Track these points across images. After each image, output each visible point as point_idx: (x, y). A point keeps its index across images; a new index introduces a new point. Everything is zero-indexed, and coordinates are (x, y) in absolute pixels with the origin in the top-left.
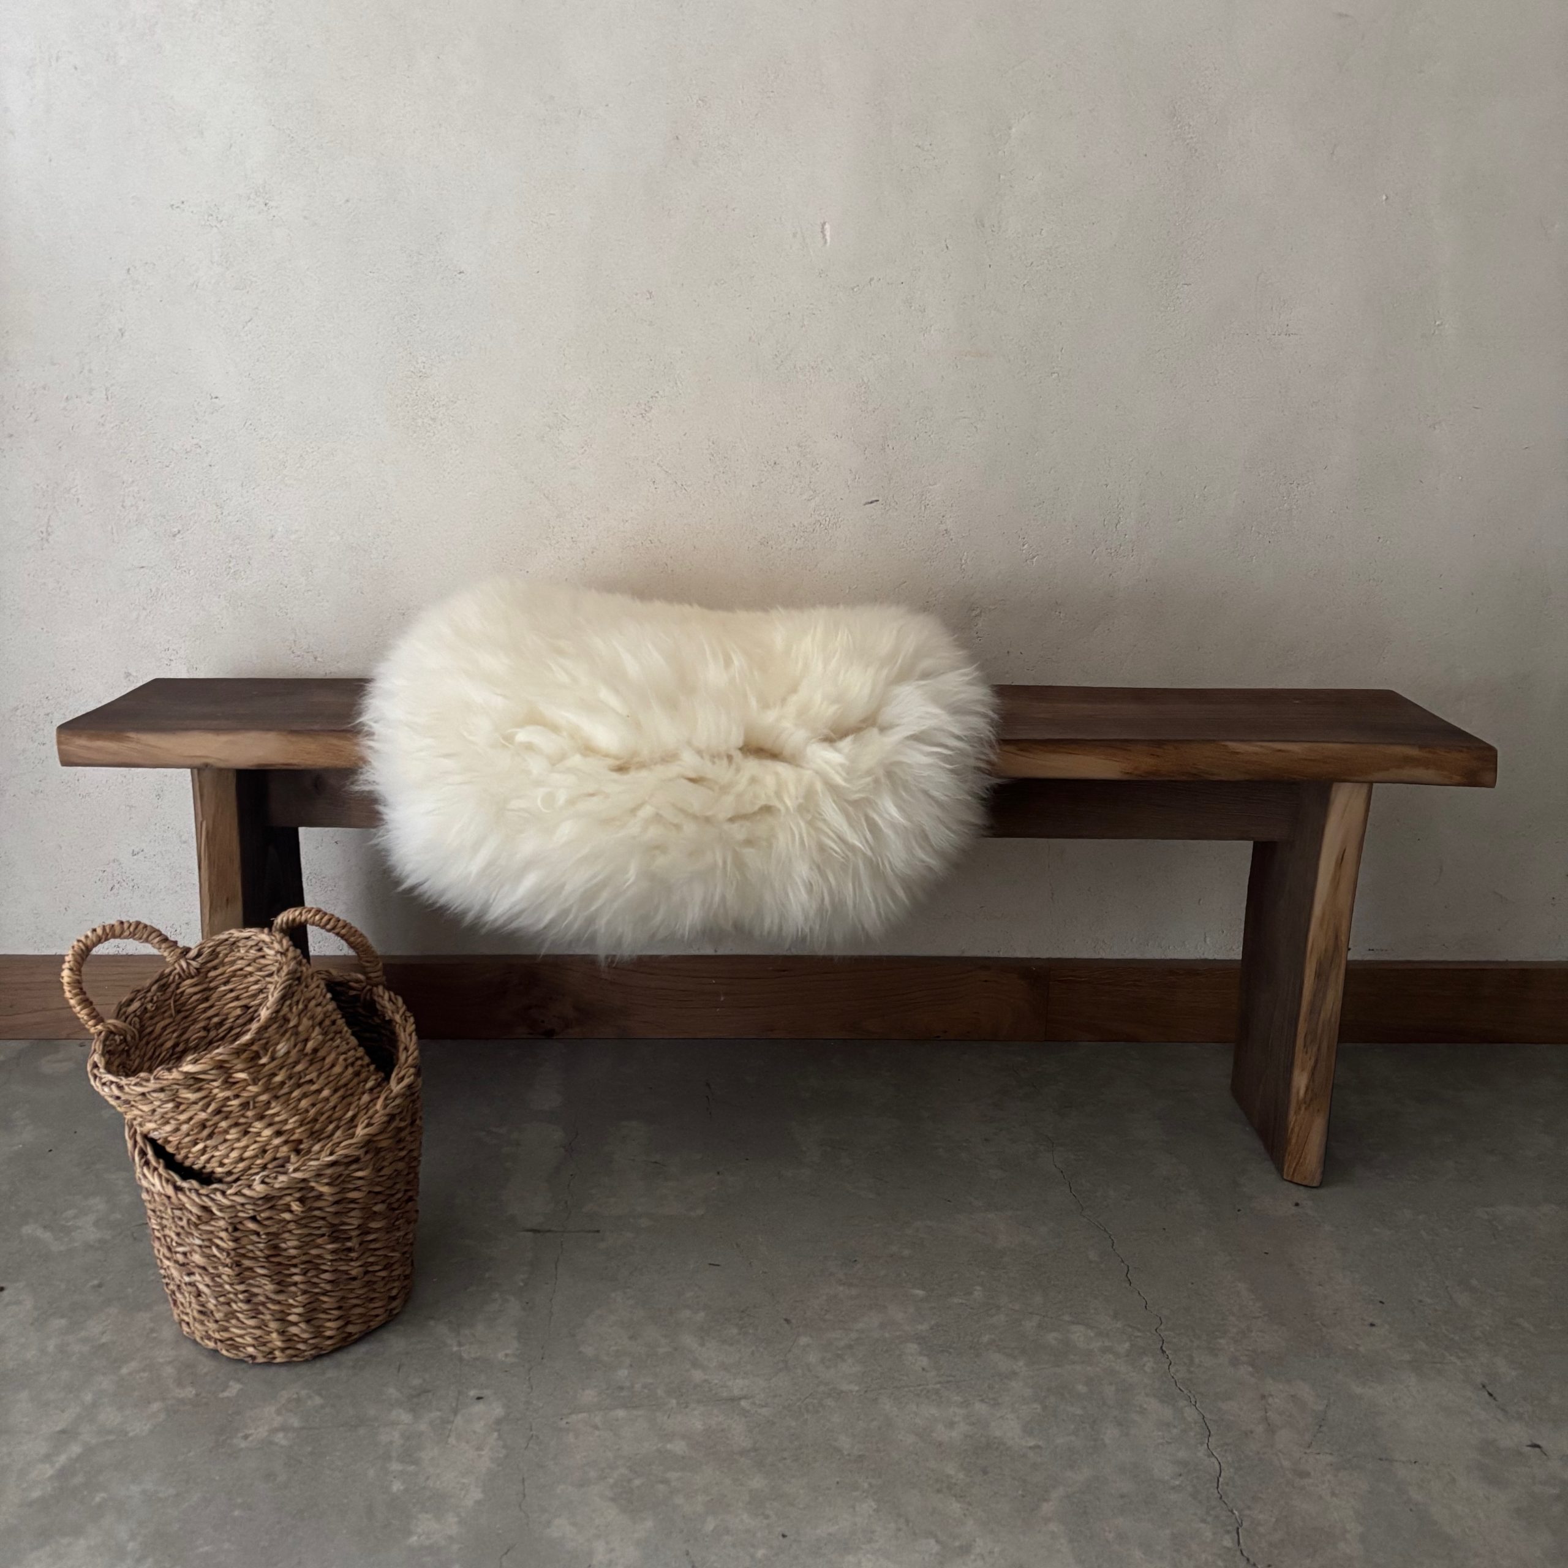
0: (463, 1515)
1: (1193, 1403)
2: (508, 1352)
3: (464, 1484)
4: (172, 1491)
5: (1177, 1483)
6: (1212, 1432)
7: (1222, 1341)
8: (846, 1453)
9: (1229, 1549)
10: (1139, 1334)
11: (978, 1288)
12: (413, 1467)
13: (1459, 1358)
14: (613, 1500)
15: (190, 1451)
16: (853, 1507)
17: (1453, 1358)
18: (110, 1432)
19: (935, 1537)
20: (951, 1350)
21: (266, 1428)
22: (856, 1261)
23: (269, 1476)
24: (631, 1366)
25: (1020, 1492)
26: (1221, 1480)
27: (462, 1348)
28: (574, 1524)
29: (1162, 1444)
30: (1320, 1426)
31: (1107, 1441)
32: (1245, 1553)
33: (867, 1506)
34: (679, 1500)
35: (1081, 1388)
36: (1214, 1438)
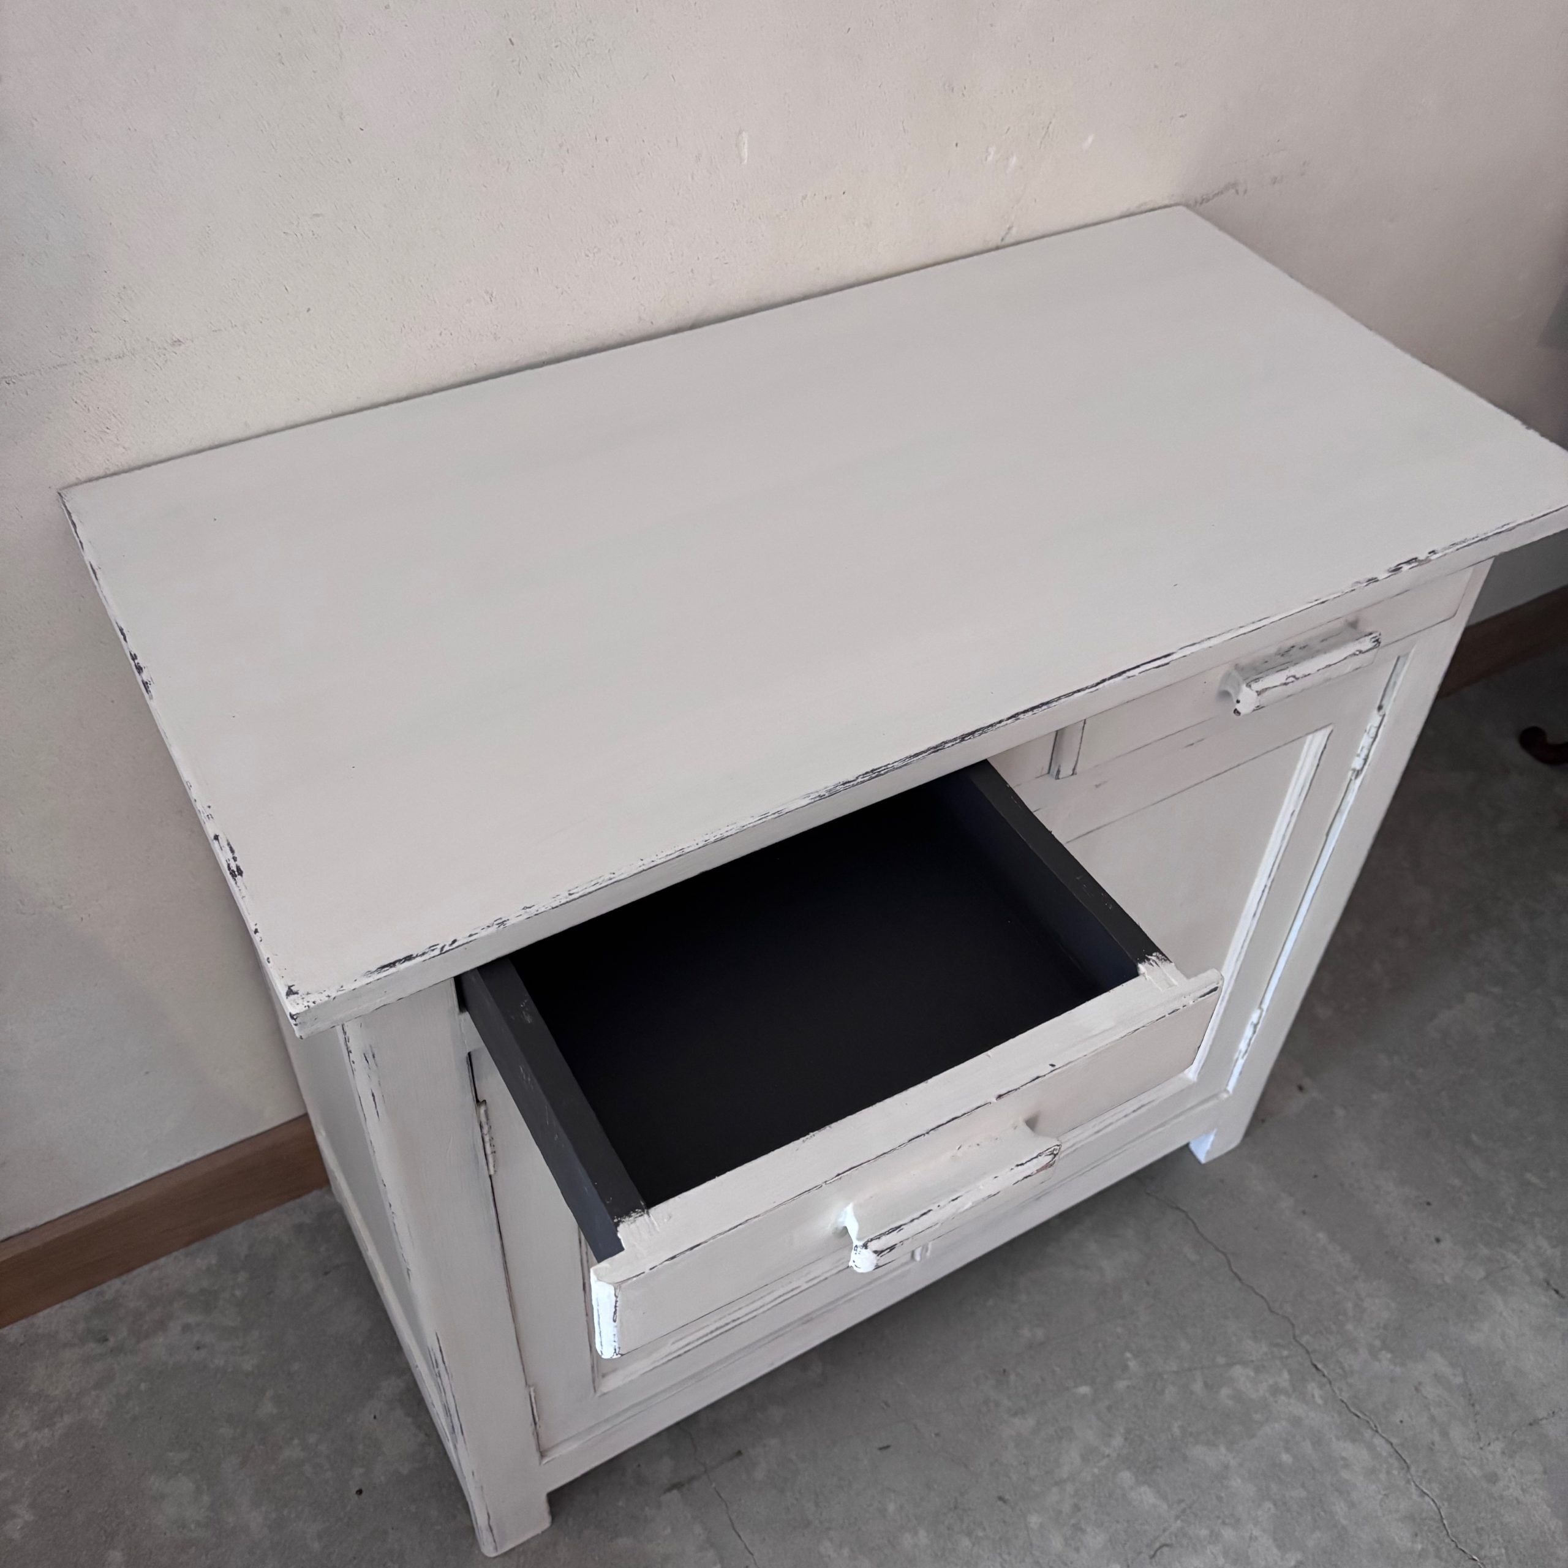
1: (1373, 1426)
5: (1419, 1547)
6: (1408, 1461)
7: (1349, 1327)
10: (1285, 1353)
11: (1128, 1355)
13: (1516, 1253)
17: (1511, 1256)
20: (1160, 1463)
22: (1005, 1371)
26: (1445, 1522)
29: (1382, 1500)
30: (1473, 1405)
31: (1344, 1522)
35: (1286, 1458)
36: (1413, 1469)
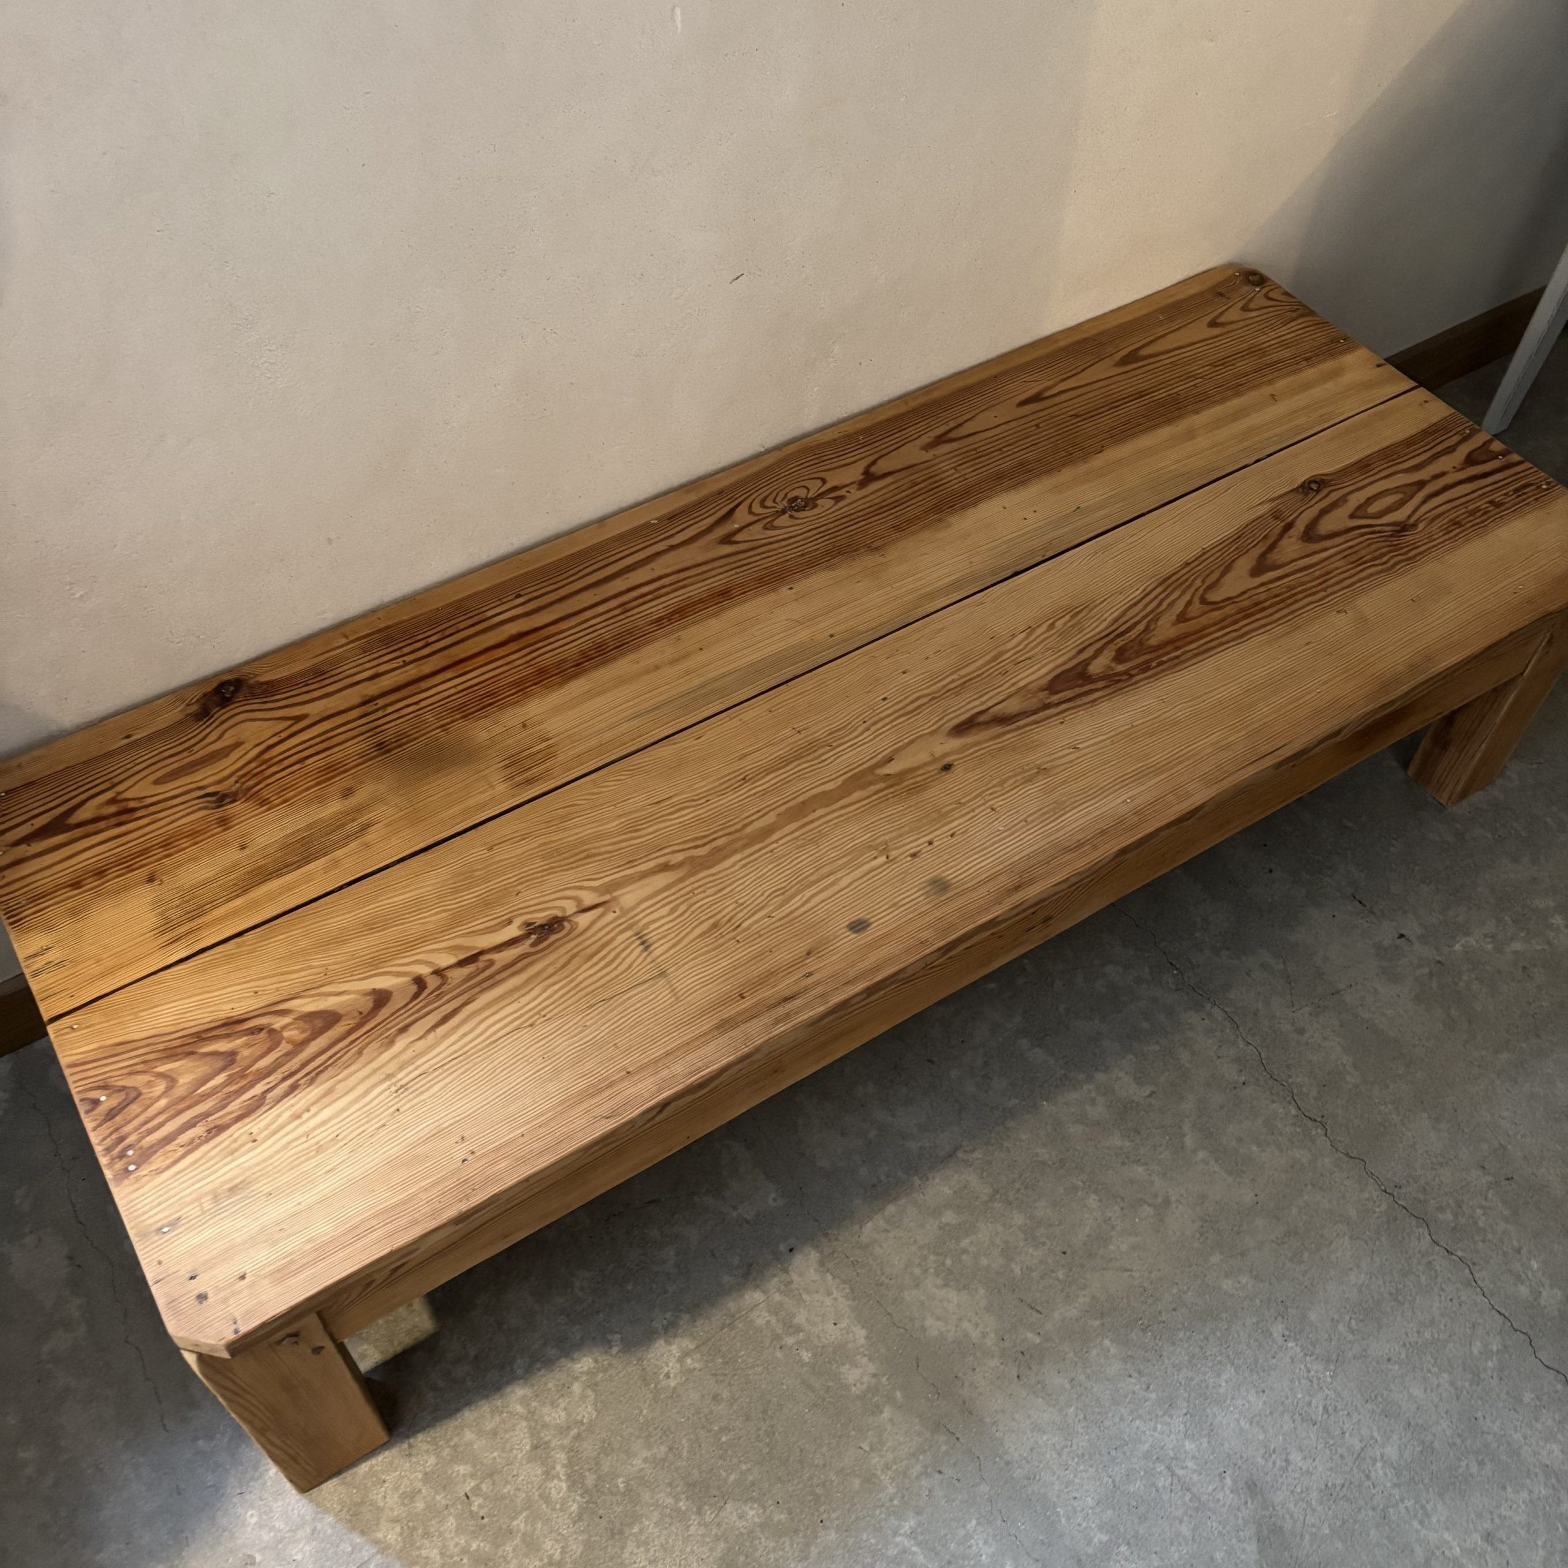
0: (866, 1352)
1: (1212, 1001)
2: (773, 1195)
3: (845, 1328)
4: (664, 1449)
5: (1243, 1079)
6: (1238, 1023)
7: (1197, 934)
8: (1050, 1163)
9: (1297, 1116)
10: (1147, 955)
12: (801, 1334)
13: (1329, 877)
14: (946, 1285)
15: (642, 1411)
16: (1085, 1206)
17: (1327, 879)
18: (569, 1428)
19: (1145, 1202)
20: (1049, 1033)
21: (673, 1360)
23: (716, 1398)
24: (864, 1162)
25: (1167, 1137)
26: (1264, 1061)
27: (739, 1211)
28: (938, 1319)
29: (1217, 1050)
30: (1290, 983)
31: (1188, 1065)
32: (1307, 1114)
33: (1092, 1201)
34: (984, 1261)
36: (1241, 1029)
